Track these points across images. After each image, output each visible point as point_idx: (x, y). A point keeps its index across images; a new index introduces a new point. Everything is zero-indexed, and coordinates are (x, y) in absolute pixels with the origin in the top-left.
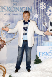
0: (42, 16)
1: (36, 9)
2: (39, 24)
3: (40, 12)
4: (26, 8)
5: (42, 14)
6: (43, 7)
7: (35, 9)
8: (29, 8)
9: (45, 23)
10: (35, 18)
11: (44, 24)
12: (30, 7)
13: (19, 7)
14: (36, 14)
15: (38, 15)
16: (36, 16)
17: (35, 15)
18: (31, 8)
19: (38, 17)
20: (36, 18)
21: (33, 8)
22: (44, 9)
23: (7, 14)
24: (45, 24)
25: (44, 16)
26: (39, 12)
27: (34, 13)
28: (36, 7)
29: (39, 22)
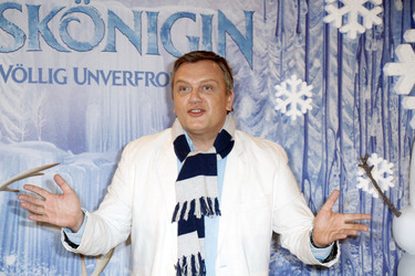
0: (348, 97)
1: (290, 36)
2: (315, 167)
3: (333, 61)
4: (207, 20)
5: (348, 82)
6: (361, 20)
7: (280, 30)
8: (226, 25)
9: (374, 160)
10: (280, 118)
11: (368, 170)
12: (236, 18)
13: (138, 15)
14: (294, 80)
15: (307, 90)
16: (294, 96)
17: (281, 89)
18: (250, 28)
19: (307, 106)
20: (294, 114)
21: (264, 27)
22: (362, 38)
23: (28, 75)
24: (376, 174)
25: (366, 95)
26: (317, 63)
27: (275, 72)
28: (290, 19)
29: (316, 148)
